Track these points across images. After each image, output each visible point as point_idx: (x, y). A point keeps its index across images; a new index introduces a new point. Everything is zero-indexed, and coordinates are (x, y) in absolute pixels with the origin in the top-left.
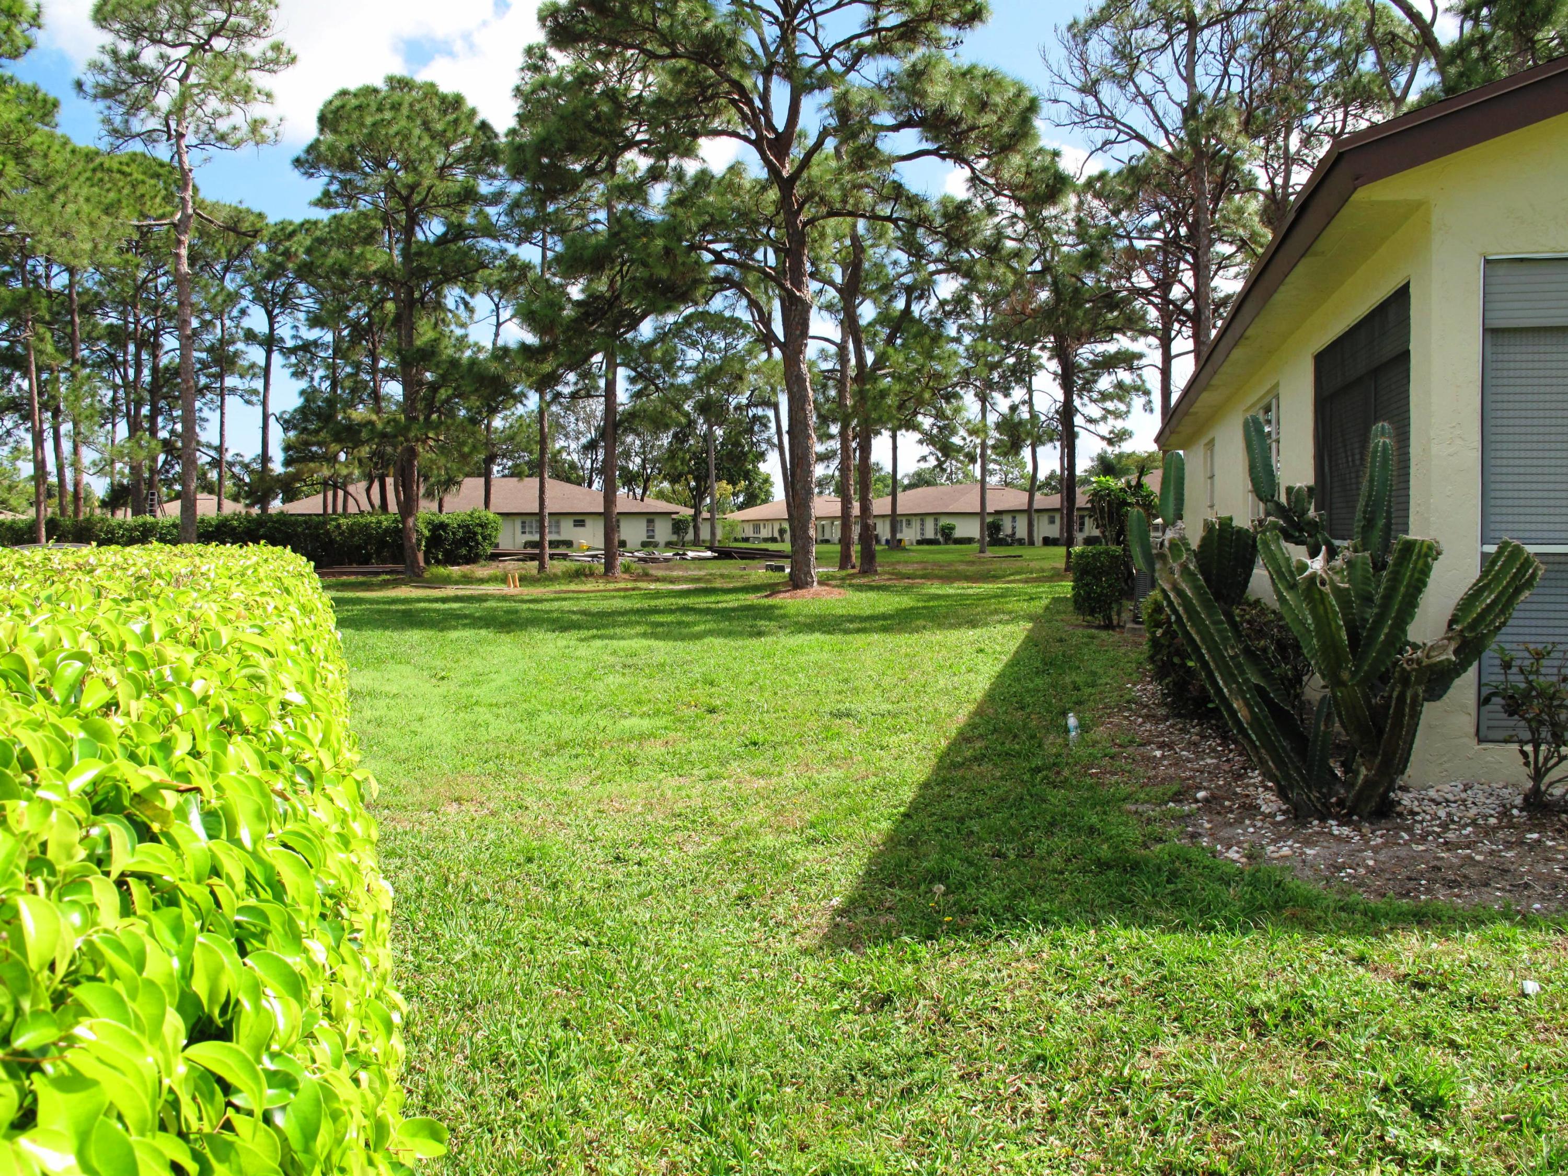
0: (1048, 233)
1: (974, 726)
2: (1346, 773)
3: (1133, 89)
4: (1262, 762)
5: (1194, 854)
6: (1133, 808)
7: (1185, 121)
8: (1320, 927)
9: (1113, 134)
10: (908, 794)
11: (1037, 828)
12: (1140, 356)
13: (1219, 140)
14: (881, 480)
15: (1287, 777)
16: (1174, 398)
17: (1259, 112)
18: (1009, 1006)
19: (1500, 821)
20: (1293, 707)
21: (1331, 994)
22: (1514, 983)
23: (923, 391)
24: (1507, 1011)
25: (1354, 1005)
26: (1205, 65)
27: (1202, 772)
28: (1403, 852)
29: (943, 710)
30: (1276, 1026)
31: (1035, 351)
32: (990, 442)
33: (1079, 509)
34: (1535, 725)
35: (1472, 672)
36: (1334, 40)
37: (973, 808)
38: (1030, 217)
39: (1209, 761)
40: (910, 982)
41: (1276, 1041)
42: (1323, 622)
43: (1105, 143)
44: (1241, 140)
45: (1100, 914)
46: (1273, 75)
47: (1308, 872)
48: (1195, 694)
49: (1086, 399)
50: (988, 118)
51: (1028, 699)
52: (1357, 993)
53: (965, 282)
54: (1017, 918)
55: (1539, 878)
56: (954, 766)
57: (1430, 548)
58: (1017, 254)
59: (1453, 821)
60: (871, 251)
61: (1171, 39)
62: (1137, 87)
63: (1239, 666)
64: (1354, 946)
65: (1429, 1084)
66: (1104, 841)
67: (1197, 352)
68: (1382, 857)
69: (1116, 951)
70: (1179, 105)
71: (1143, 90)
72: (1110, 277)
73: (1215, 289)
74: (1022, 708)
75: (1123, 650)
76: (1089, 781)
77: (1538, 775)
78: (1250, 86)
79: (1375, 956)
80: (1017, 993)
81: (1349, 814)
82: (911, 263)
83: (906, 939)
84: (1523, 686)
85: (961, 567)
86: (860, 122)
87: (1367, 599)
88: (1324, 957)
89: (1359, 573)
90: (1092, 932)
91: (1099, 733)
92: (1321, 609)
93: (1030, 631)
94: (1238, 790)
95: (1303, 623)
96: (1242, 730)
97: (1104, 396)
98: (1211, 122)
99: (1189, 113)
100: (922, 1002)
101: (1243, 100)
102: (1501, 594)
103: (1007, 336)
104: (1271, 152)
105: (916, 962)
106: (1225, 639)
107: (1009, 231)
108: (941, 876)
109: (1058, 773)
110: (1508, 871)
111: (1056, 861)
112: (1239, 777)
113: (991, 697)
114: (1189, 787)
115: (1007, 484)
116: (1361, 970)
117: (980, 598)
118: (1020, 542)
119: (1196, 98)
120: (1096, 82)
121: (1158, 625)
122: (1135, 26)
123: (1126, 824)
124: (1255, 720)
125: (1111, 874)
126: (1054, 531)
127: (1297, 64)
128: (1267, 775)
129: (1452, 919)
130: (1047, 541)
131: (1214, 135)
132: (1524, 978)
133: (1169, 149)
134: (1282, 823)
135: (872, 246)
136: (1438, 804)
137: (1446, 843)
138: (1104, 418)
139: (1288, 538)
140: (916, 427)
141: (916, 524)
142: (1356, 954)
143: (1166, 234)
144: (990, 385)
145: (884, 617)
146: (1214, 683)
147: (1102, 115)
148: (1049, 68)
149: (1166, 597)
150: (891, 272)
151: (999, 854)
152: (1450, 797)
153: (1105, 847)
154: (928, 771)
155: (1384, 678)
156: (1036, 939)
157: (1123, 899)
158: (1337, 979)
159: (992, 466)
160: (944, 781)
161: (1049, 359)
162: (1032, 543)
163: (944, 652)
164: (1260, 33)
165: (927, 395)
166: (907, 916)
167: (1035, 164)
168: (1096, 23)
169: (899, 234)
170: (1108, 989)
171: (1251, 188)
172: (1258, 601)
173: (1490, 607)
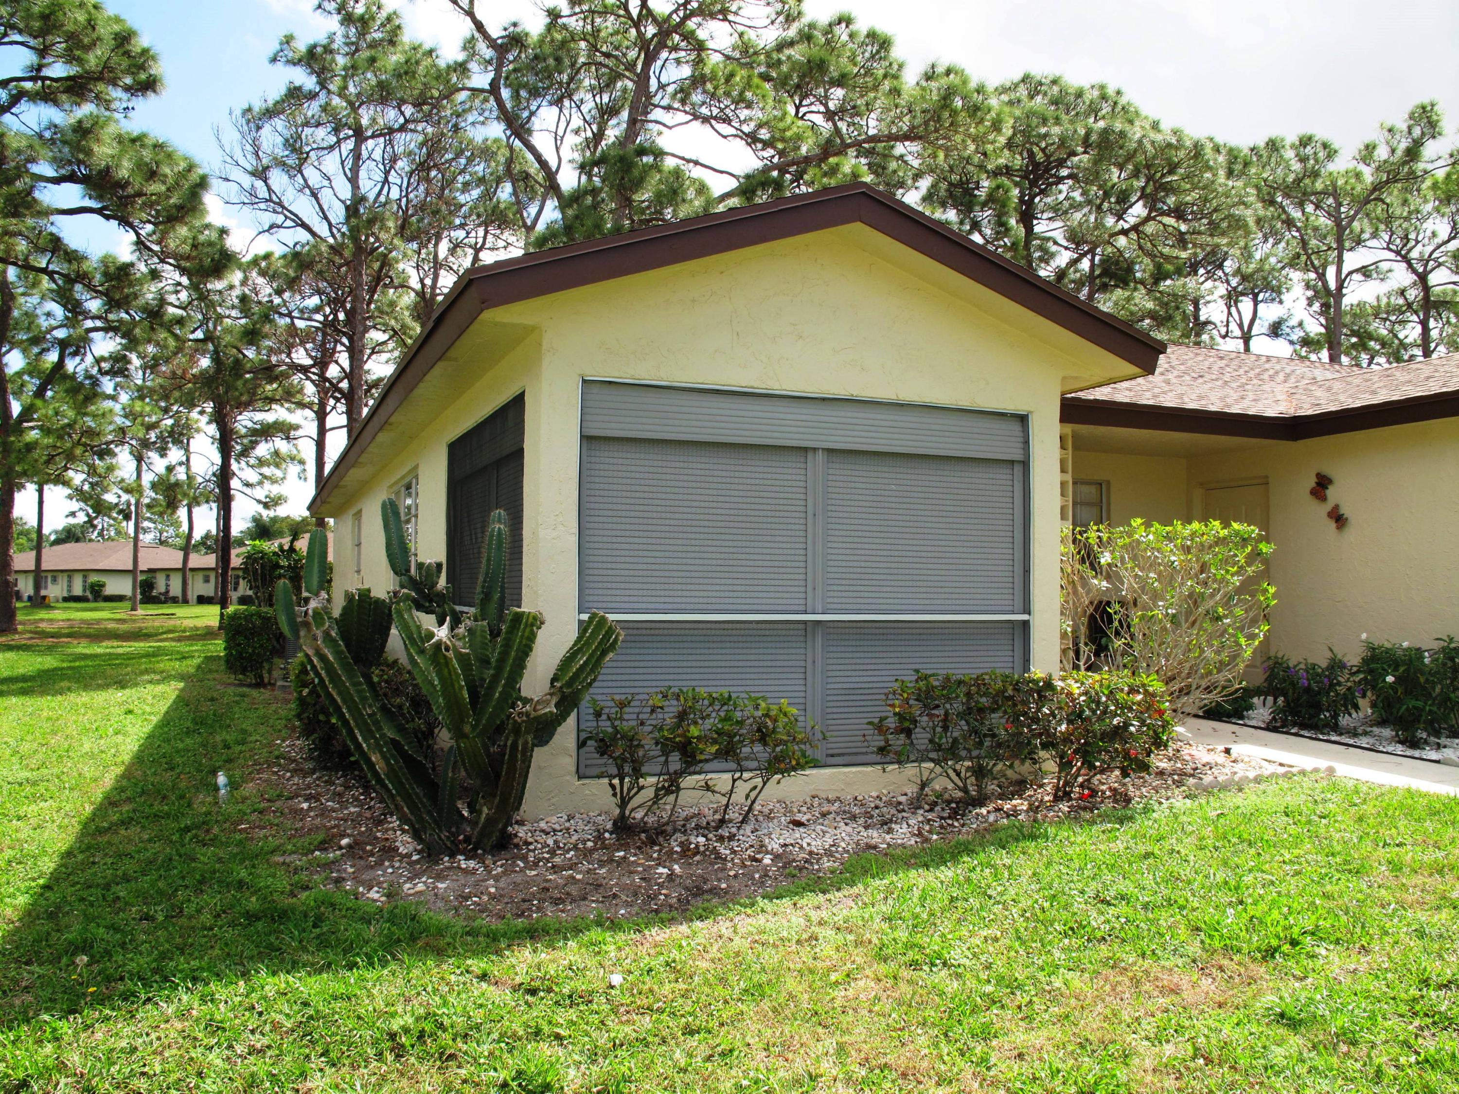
0: (212, 305)
1: (122, 790)
2: (471, 812)
3: (302, 181)
4: (398, 808)
5: (338, 898)
6: (281, 859)
7: (348, 218)
8: (450, 952)
9: (280, 219)
10: (48, 865)
11: (186, 887)
12: (297, 427)
13: (377, 239)
14: (26, 533)
15: (421, 820)
16: (327, 469)
17: (414, 219)
18: (158, 1069)
19: (596, 843)
20: (426, 757)
21: (459, 1009)
22: (603, 978)
23: (73, 447)
24: (600, 1003)
25: (478, 1016)
26: (369, 170)
27: (346, 821)
28: (518, 878)
29: (88, 775)
30: (413, 1046)
31: (194, 415)
32: (146, 501)
33: (234, 569)
34: (620, 763)
35: (572, 720)
36: (480, 169)
37: (120, 873)
38: (194, 287)
39: (352, 809)
40: (50, 1062)
41: (413, 1060)
42: (447, 683)
43: (272, 227)
44: (396, 241)
45: (250, 965)
46: (427, 189)
47: (440, 904)
48: (339, 748)
49: (243, 463)
50: (156, 187)
51: (178, 760)
52: (481, 1006)
53: (124, 341)
54: (166, 979)
55: (624, 888)
56: (100, 831)
57: (535, 618)
58: (180, 321)
59: (559, 848)
60: (22, 300)
61: (339, 142)
62: (305, 180)
63: (376, 723)
64: (477, 965)
65: (539, 1074)
66: (253, 894)
67: (350, 427)
68: (501, 884)
69: (265, 998)
70: (343, 202)
71: (310, 183)
72: (271, 350)
73: (368, 372)
74: (172, 769)
75: (274, 707)
76: (238, 836)
77: (623, 803)
78: (407, 196)
79: (495, 971)
80: (166, 1054)
81: (475, 849)
82: (67, 318)
83: (46, 1017)
84: (610, 730)
85: (111, 626)
86: (17, 168)
87: (485, 662)
88: (453, 978)
89: (479, 639)
90: (241, 983)
91: (249, 789)
92: (446, 671)
93: (182, 690)
94: (379, 834)
95: (431, 683)
96: (380, 781)
97: (261, 462)
98: (371, 222)
99: (352, 210)
100: (63, 1081)
101: (400, 206)
102: (591, 656)
103: (166, 397)
104: (423, 256)
105: (57, 1039)
106: (364, 699)
107: (172, 298)
108: (85, 947)
109: (208, 831)
110: (600, 885)
111: (206, 918)
112: (379, 822)
113: (139, 759)
114: (334, 836)
115: (162, 543)
116: (484, 985)
117: (129, 657)
118: (174, 600)
119: (358, 200)
120: (266, 169)
121: (305, 685)
122: (307, 124)
123: (274, 876)
124: (392, 772)
125: (260, 925)
126: (208, 590)
127: (448, 183)
128: (403, 820)
129: (558, 931)
130: (202, 600)
131: (373, 234)
132: (612, 972)
133: (331, 240)
134: (417, 862)
135: (24, 294)
136: (547, 833)
137: (553, 867)
138: (260, 483)
139: (420, 607)
140: (66, 483)
141: (63, 581)
142: (480, 972)
143: (326, 317)
144: (146, 444)
145: (24, 679)
146: (354, 739)
147: (271, 200)
148: (222, 147)
149: (311, 661)
150: (44, 323)
151: (147, 917)
152: (557, 827)
153: (254, 899)
154: (72, 839)
155: (499, 729)
156: (185, 998)
157: (272, 948)
158: (464, 996)
159: (146, 524)
160: (89, 848)
161: (208, 423)
162: (185, 601)
163: (90, 713)
164: (417, 151)
165: (78, 451)
166: (46, 993)
167: (202, 238)
168: (270, 113)
169: (54, 286)
170: (258, 1036)
171: (404, 286)
172: (396, 662)
173: (582, 668)
